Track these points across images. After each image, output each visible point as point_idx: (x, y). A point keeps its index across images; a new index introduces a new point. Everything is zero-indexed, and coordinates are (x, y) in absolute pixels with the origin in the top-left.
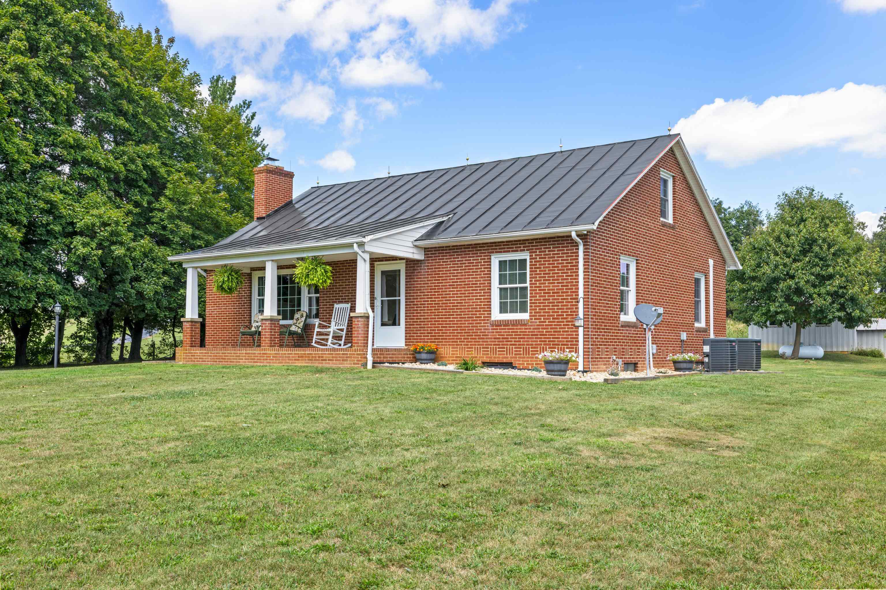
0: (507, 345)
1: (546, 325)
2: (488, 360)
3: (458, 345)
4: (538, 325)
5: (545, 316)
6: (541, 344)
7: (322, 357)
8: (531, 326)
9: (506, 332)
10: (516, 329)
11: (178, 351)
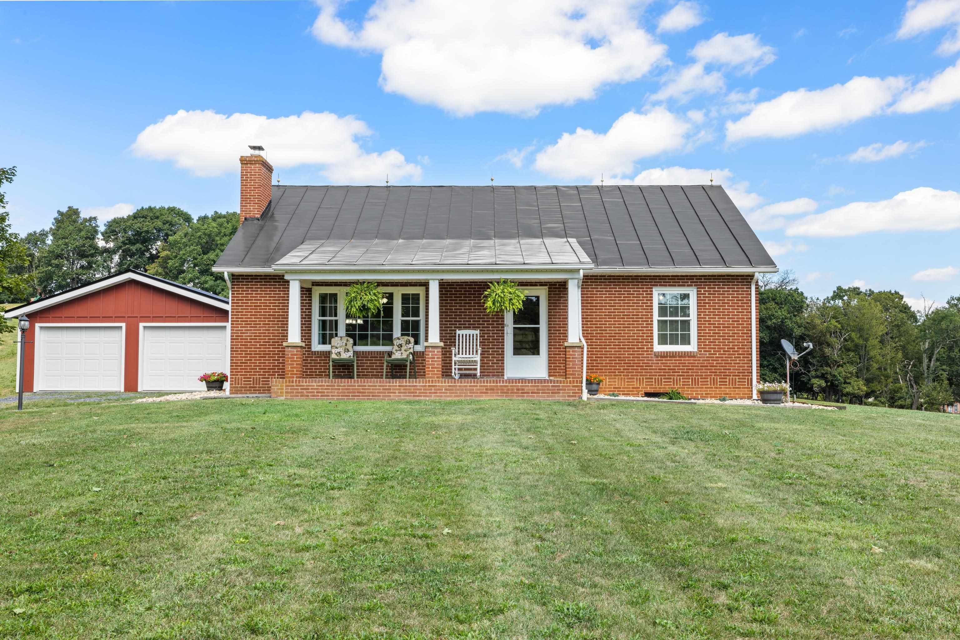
0: (674, 375)
1: (717, 357)
2: (652, 391)
3: (617, 375)
4: (707, 357)
5: (715, 348)
6: (712, 375)
8: (700, 357)
9: (672, 363)
10: (684, 360)
11: (276, 384)
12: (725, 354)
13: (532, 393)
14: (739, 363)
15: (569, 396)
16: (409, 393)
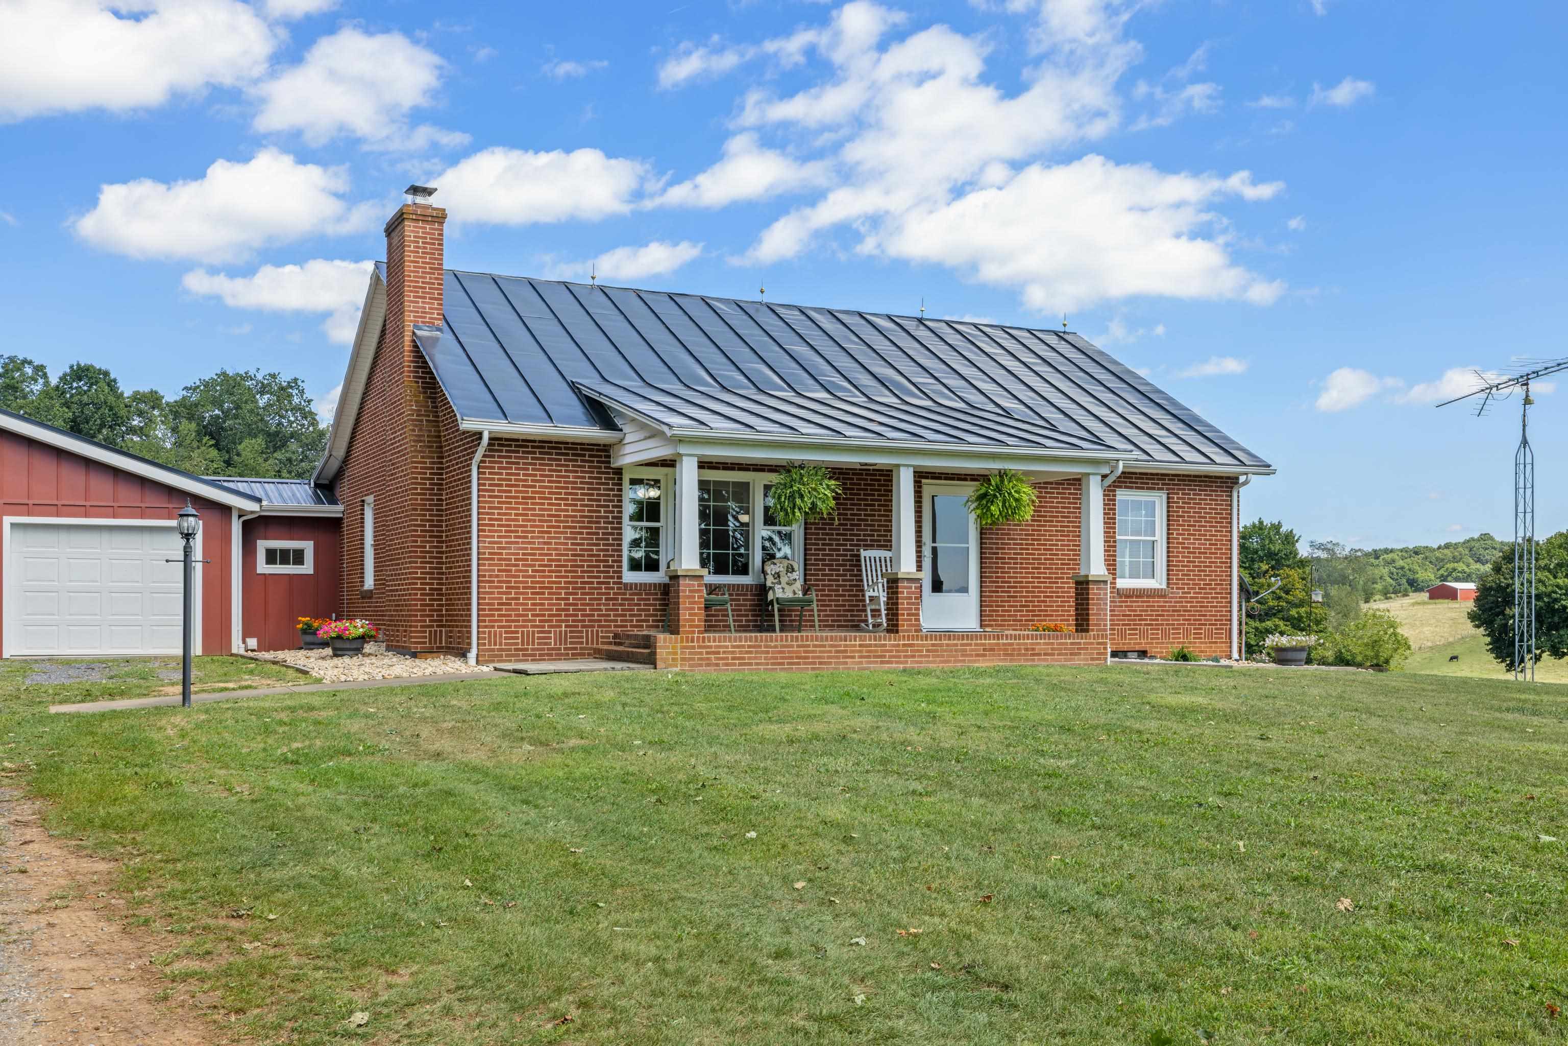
0: (1141, 625)
1: (1191, 598)
4: (1180, 597)
5: (1189, 584)
6: (1184, 624)
7: (1033, 649)
8: (1172, 598)
9: (1139, 606)
10: (1153, 602)
11: (664, 642)
12: (1201, 593)
13: (1045, 654)
14: (1216, 607)
15: (1092, 659)
16: (875, 657)
